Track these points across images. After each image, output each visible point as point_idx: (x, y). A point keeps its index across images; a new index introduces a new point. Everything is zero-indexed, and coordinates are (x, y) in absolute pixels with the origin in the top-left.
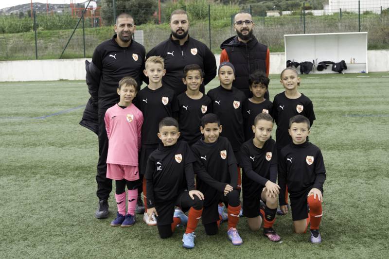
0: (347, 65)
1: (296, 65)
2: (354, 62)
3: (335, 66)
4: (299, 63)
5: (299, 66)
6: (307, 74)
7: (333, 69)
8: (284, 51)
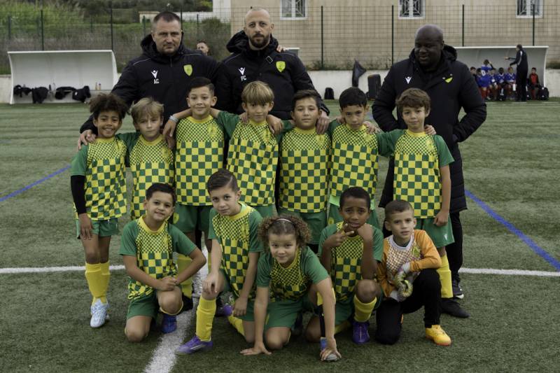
0: (91, 92)
1: (27, 90)
2: (100, 88)
3: (76, 93)
4: (31, 88)
5: (31, 93)
6: (41, 103)
7: (74, 97)
8: (10, 73)
